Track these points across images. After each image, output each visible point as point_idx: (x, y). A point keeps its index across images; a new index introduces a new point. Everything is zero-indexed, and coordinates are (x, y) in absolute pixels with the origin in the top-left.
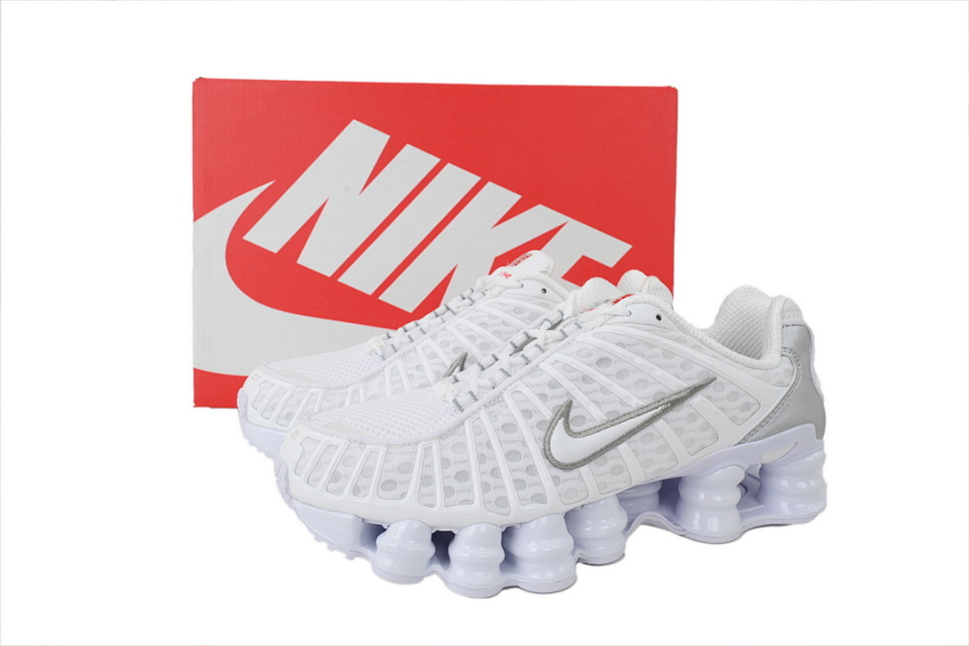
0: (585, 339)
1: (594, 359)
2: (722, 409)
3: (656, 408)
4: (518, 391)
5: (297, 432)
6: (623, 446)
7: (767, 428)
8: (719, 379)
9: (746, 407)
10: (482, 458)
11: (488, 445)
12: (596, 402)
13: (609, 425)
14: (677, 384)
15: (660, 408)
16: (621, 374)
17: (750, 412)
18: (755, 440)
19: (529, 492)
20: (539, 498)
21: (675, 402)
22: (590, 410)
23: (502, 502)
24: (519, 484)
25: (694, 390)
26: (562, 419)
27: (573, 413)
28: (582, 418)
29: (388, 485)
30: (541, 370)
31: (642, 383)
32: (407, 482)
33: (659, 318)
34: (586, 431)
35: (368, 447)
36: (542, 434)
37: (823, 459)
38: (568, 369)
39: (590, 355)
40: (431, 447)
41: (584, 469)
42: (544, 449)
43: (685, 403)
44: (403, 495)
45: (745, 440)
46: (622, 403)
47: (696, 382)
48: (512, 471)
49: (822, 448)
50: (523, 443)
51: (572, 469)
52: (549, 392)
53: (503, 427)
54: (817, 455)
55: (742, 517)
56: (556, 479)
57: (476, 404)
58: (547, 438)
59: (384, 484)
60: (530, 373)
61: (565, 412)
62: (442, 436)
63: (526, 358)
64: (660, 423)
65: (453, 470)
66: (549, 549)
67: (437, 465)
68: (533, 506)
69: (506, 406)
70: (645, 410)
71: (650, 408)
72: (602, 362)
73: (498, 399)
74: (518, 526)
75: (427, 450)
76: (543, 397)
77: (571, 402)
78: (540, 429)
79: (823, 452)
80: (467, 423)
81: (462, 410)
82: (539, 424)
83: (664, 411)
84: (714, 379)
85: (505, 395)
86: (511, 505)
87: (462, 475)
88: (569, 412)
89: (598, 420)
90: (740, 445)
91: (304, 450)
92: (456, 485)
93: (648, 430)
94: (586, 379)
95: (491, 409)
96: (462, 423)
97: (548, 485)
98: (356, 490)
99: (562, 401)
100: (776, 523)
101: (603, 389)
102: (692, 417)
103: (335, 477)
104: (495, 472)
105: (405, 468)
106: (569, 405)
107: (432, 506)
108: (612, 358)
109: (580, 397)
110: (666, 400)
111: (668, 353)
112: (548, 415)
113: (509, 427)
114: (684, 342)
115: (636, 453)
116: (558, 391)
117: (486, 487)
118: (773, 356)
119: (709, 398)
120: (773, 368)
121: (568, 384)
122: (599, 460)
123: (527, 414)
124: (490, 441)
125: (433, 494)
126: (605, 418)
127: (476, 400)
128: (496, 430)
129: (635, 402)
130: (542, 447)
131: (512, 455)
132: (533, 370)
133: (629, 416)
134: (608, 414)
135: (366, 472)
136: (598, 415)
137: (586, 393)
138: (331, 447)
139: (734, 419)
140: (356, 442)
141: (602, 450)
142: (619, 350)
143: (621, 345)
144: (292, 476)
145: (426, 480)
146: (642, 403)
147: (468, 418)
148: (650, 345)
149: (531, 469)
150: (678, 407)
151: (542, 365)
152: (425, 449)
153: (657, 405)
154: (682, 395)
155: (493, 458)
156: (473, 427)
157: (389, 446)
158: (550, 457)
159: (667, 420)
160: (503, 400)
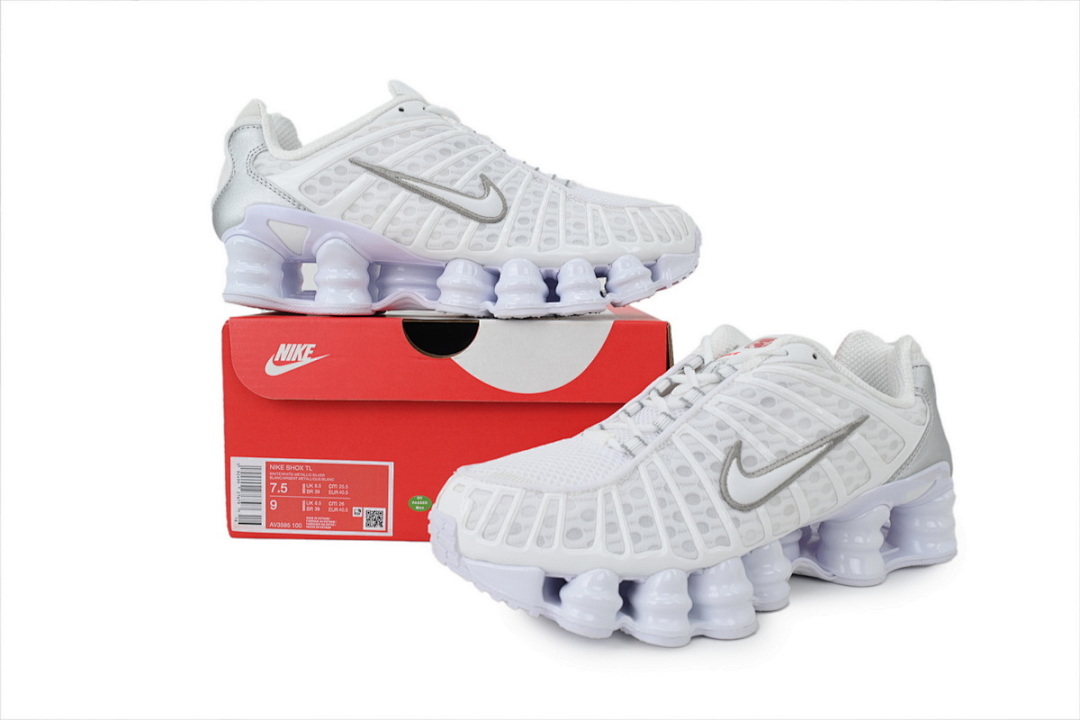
0: (745, 379)
1: (758, 399)
2: (875, 447)
3: (821, 446)
4: (687, 434)
5: (459, 485)
6: (794, 486)
7: (912, 466)
8: (872, 417)
9: (894, 444)
10: (662, 503)
11: (666, 488)
12: (765, 443)
13: (780, 463)
14: (838, 423)
15: (825, 446)
16: (786, 414)
17: (897, 451)
18: (902, 478)
19: (712, 535)
20: (723, 540)
21: (837, 440)
22: (760, 451)
23: (688, 545)
24: (703, 527)
25: (852, 428)
26: (735, 461)
27: (744, 454)
28: (753, 459)
29: (573, 534)
30: (706, 412)
31: (806, 422)
32: (593, 530)
33: (815, 357)
34: (759, 471)
35: (546, 496)
36: (717, 475)
37: (953, 498)
38: (734, 410)
39: (754, 395)
40: (610, 493)
41: (761, 510)
42: (721, 491)
43: (845, 441)
44: (590, 544)
45: (893, 478)
46: (790, 442)
47: (852, 420)
48: (694, 514)
49: (952, 488)
50: (700, 485)
51: (749, 510)
52: (718, 433)
53: (678, 470)
54: (946, 496)
55: (887, 559)
56: (736, 521)
57: (646, 450)
58: (723, 479)
59: (568, 532)
60: (695, 415)
61: (736, 451)
62: (621, 481)
63: (686, 401)
64: (824, 461)
65: (636, 515)
66: (729, 595)
67: (619, 512)
68: (720, 549)
69: (676, 449)
70: (811, 448)
71: (814, 447)
72: (767, 401)
73: (668, 442)
74: (701, 572)
75: (607, 496)
76: (713, 438)
77: (741, 442)
78: (714, 470)
79: (953, 493)
80: (641, 468)
81: (634, 456)
82: (713, 466)
83: (828, 449)
84: (867, 417)
85: (675, 438)
86: (698, 548)
87: (646, 521)
88: (740, 452)
89: (769, 460)
90: (889, 485)
91: (475, 503)
92: (642, 531)
93: (815, 468)
94: (753, 419)
95: (662, 452)
96: (637, 468)
97: (730, 526)
98: (540, 541)
99: (732, 442)
100: (914, 564)
101: (771, 429)
102: (852, 455)
103: (515, 529)
104: (677, 516)
105: (589, 516)
106: (739, 446)
107: (621, 553)
108: (775, 397)
109: (748, 437)
110: (828, 439)
111: (826, 392)
112: (721, 457)
113: (684, 470)
114: (838, 380)
115: (805, 492)
116: (728, 432)
117: (671, 531)
118: (908, 395)
119: (864, 436)
120: (910, 407)
121: (735, 424)
122: (773, 500)
123: (699, 456)
124: (667, 484)
125: (620, 541)
126: (775, 457)
127: (646, 445)
128: (672, 473)
129: (801, 441)
130: (719, 489)
131: (692, 498)
132: (698, 413)
133: (796, 455)
134: (776, 454)
135: (549, 521)
136: (767, 455)
137: (754, 433)
138: (506, 498)
139: (884, 457)
140: (532, 491)
141: (776, 490)
142: (782, 389)
143: (783, 384)
144: (463, 532)
145: (612, 527)
146: (808, 442)
147: (642, 462)
148: (810, 384)
149: (711, 512)
150: (839, 445)
151: (706, 407)
152: (605, 495)
153: (821, 443)
154: (841, 433)
155: (674, 502)
156: (649, 472)
157: (568, 493)
158: (728, 499)
159: (830, 459)
160: (672, 443)
